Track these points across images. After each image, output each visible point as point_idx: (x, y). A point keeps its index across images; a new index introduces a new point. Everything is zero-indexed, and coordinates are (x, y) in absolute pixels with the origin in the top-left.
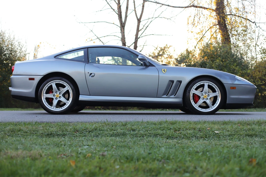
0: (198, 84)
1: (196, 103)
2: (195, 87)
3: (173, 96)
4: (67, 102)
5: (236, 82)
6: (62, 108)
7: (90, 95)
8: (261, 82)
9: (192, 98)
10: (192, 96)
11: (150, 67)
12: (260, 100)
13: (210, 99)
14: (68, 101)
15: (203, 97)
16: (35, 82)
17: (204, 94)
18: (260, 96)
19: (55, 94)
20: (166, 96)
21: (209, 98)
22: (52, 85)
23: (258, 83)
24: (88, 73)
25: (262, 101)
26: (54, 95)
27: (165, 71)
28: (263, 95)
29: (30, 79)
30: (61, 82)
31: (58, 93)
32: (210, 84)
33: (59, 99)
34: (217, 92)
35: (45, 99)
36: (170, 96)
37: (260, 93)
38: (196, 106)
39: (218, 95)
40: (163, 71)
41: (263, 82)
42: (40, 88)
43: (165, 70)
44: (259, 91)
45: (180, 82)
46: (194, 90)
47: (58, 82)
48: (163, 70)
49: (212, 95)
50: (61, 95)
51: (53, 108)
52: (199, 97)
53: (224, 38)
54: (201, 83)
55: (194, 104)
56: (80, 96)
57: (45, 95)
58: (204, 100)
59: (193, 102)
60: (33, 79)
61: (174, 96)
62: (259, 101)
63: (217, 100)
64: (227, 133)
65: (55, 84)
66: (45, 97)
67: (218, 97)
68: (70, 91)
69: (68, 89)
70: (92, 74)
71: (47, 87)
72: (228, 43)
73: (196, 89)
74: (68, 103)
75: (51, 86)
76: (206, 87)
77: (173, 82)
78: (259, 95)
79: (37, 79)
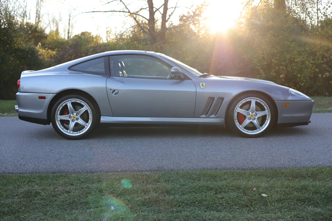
0: (244, 101)
1: (240, 124)
2: (240, 104)
3: (213, 116)
4: (86, 124)
5: (290, 98)
6: (80, 132)
7: (113, 116)
8: (322, 61)
9: (236, 118)
10: (236, 115)
11: (186, 81)
12: (321, 83)
13: (258, 118)
14: (88, 124)
15: (249, 116)
16: (47, 101)
17: (250, 113)
18: (321, 78)
19: (72, 115)
20: (205, 115)
21: (256, 117)
22: (68, 104)
23: (318, 62)
24: (111, 90)
25: (322, 84)
26: (70, 117)
27: (203, 86)
28: (324, 76)
29: (41, 98)
30: (78, 101)
31: (75, 114)
32: (257, 101)
33: (76, 121)
34: (267, 111)
35: (59, 121)
36: (211, 116)
37: (321, 74)
38: (241, 128)
39: (267, 114)
40: (202, 86)
41: (325, 59)
42: (53, 109)
43: (204, 84)
44: (319, 71)
45: (222, 99)
46: (239, 109)
47: (74, 101)
48: (201, 84)
49: (260, 114)
50: (78, 116)
51: (70, 132)
52: (245, 117)
53: (277, 3)
54: (248, 100)
55: (239, 125)
56: (101, 117)
57: (59, 116)
58: (251, 121)
59: (238, 123)
60: (44, 98)
61: (215, 115)
62: (319, 84)
63: (267, 120)
64: (276, 196)
65: (70, 103)
66: (59, 119)
67: (268, 116)
68: (89, 111)
69: (86, 109)
70: (116, 91)
71: (61, 107)
72: (283, 9)
73: (241, 107)
74: (88, 126)
75: (66, 106)
76: (253, 105)
77: (213, 99)
78: (319, 77)
79: (49, 97)
